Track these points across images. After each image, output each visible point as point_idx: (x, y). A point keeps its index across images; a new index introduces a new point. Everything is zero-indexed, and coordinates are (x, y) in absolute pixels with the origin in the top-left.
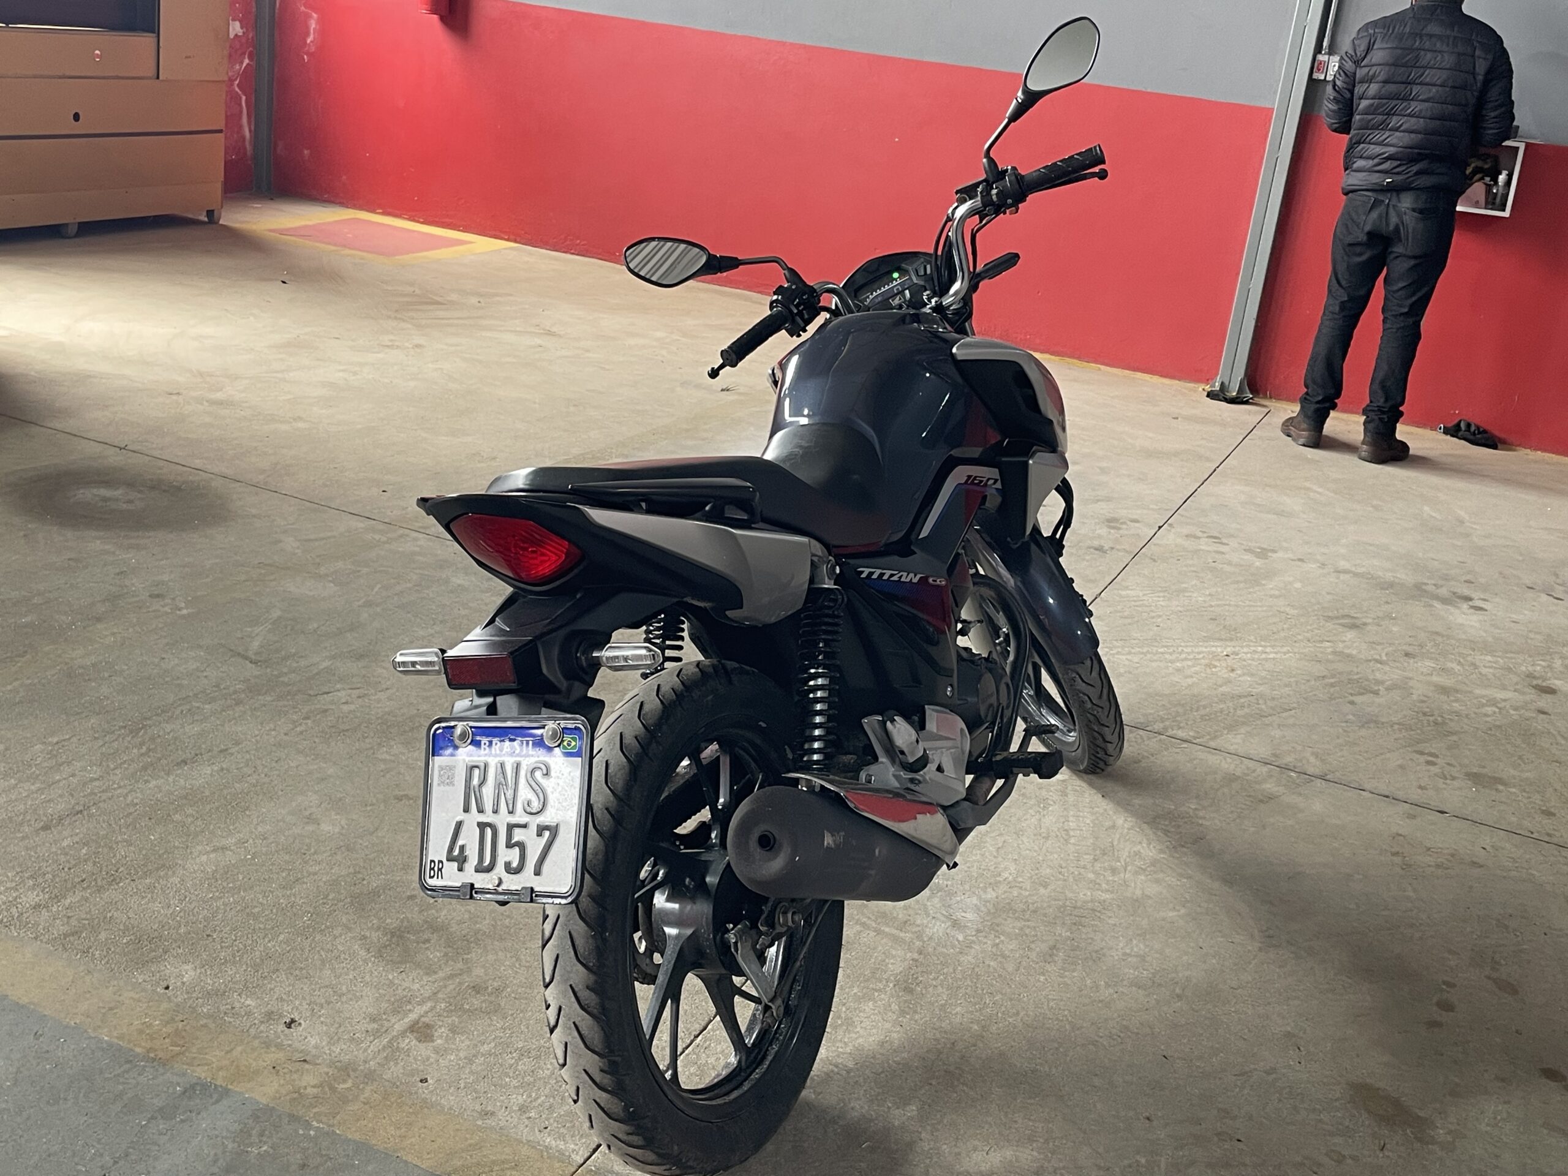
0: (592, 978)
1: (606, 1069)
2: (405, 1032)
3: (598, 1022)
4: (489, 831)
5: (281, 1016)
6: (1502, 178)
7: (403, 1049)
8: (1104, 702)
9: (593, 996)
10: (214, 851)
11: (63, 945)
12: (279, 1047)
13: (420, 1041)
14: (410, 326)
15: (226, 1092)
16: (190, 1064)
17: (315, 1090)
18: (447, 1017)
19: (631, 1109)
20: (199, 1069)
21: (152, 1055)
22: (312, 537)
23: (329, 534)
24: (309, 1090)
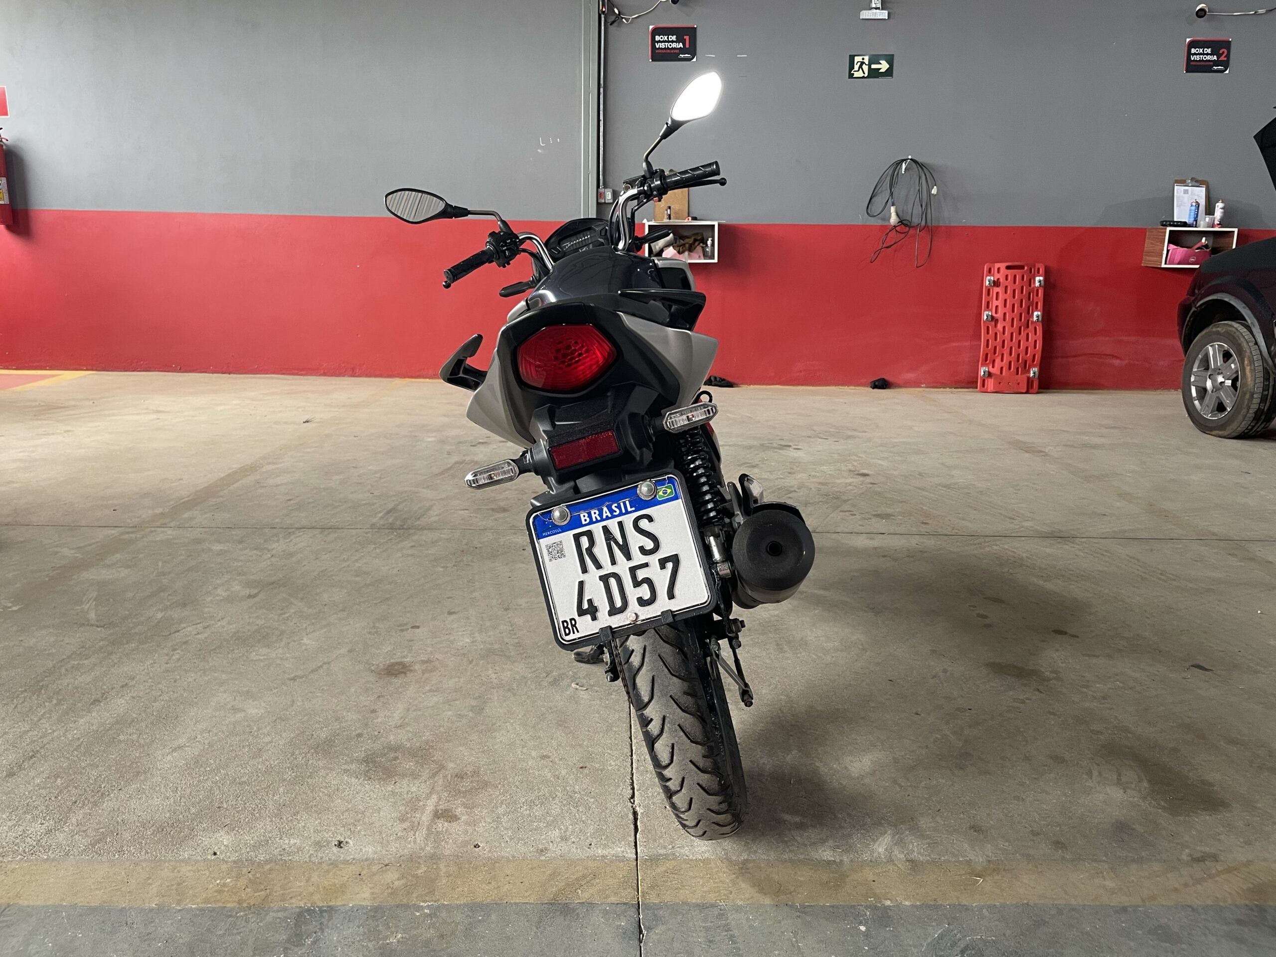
2: (432, 820)
4: (613, 582)
5: (328, 842)
6: (709, 242)
7: (442, 831)
10: (174, 750)
11: (97, 853)
12: (346, 862)
13: (450, 822)
14: (52, 422)
15: (331, 910)
16: (284, 900)
17: (403, 882)
18: (455, 800)
20: (294, 900)
21: (245, 905)
22: (82, 545)
23: (94, 541)
24: (396, 883)
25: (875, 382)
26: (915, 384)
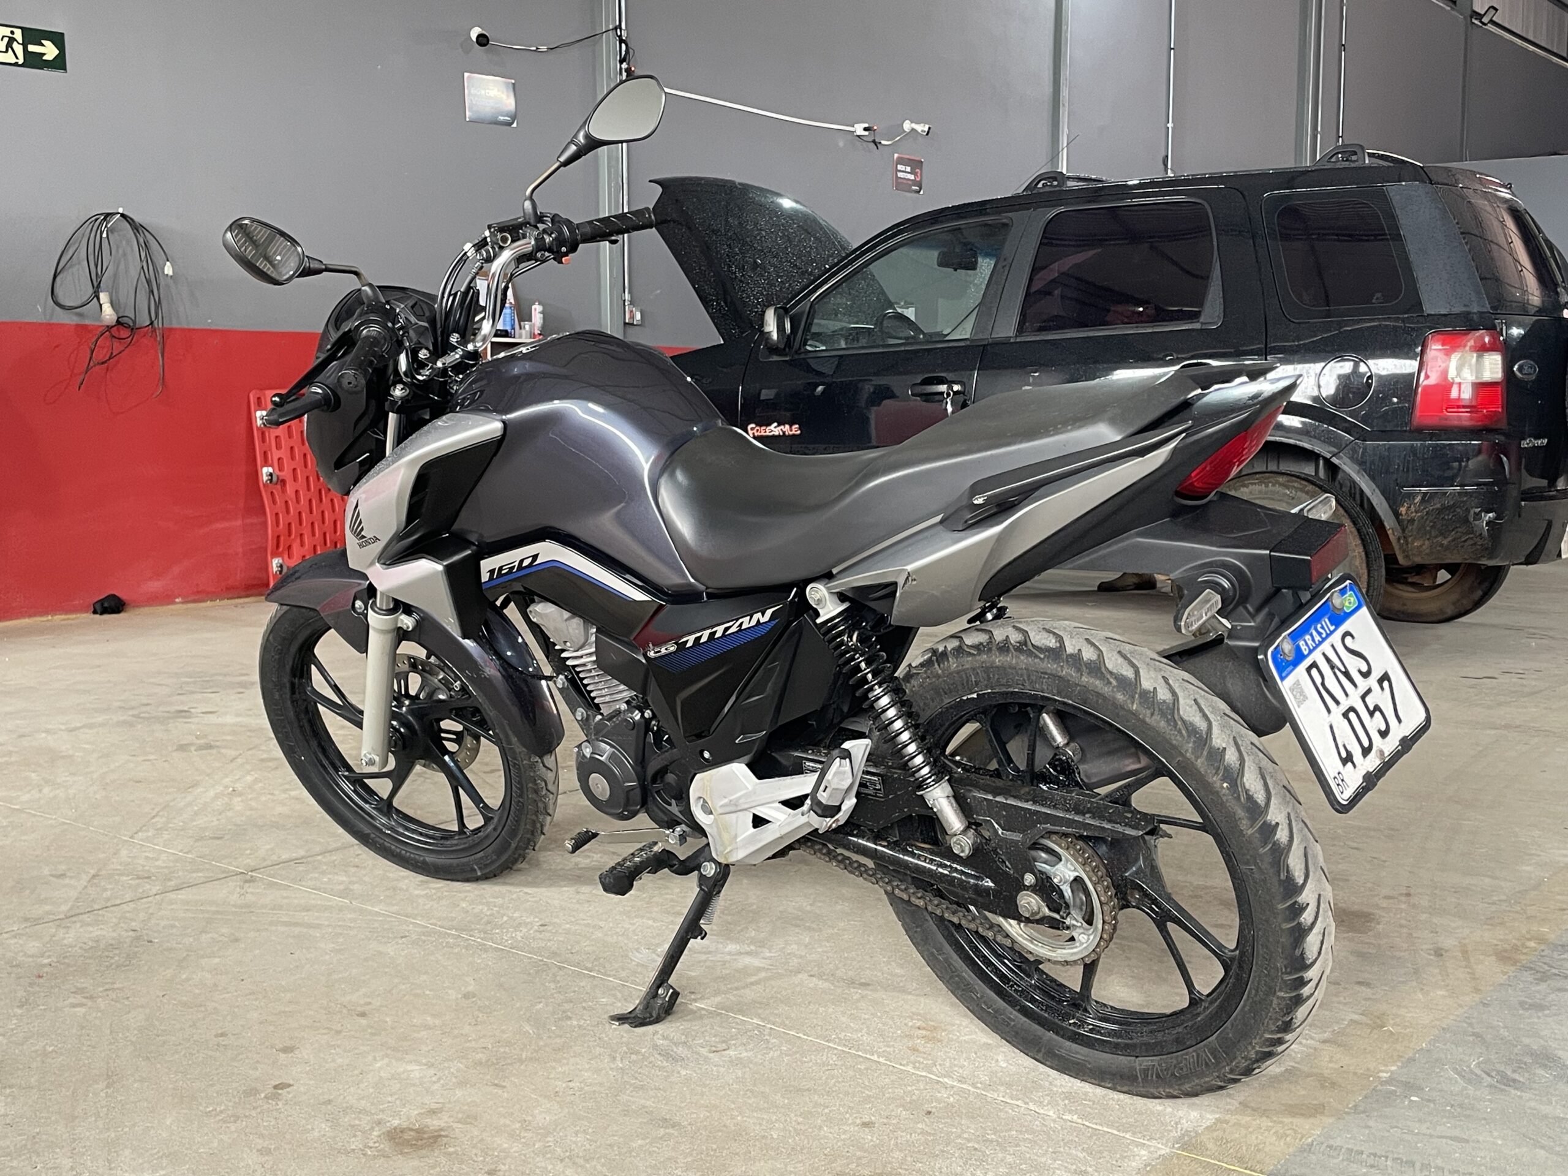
4: (1352, 715)
25: (102, 601)
26: (164, 598)
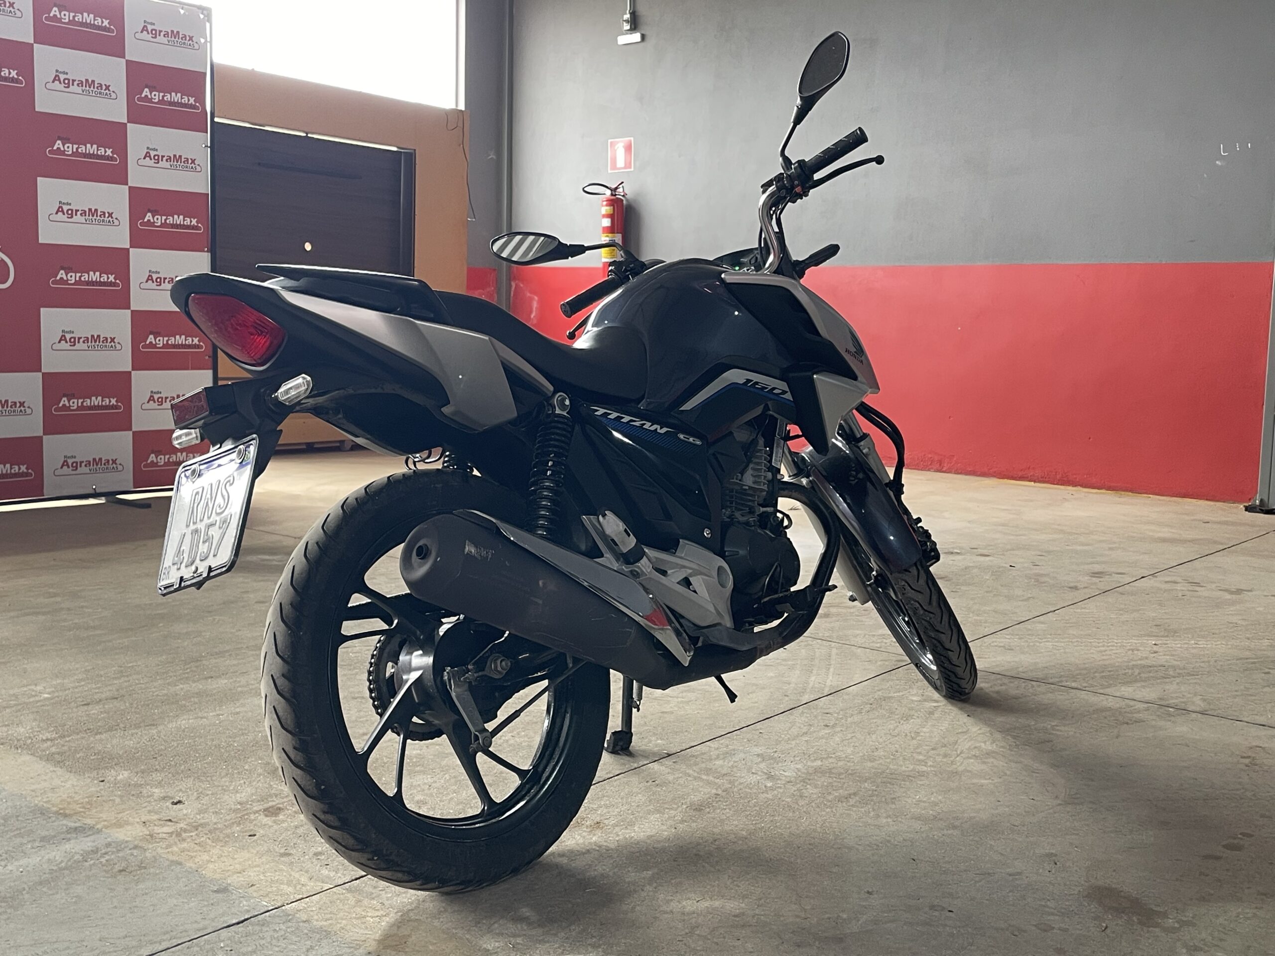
0: (286, 667)
1: (297, 746)
3: (290, 705)
8: (934, 608)
9: (287, 682)
19: (323, 787)
